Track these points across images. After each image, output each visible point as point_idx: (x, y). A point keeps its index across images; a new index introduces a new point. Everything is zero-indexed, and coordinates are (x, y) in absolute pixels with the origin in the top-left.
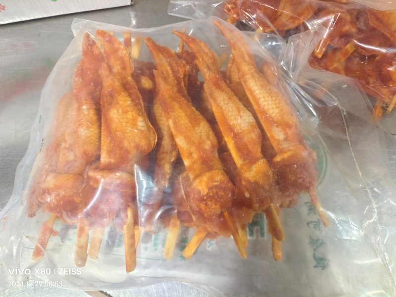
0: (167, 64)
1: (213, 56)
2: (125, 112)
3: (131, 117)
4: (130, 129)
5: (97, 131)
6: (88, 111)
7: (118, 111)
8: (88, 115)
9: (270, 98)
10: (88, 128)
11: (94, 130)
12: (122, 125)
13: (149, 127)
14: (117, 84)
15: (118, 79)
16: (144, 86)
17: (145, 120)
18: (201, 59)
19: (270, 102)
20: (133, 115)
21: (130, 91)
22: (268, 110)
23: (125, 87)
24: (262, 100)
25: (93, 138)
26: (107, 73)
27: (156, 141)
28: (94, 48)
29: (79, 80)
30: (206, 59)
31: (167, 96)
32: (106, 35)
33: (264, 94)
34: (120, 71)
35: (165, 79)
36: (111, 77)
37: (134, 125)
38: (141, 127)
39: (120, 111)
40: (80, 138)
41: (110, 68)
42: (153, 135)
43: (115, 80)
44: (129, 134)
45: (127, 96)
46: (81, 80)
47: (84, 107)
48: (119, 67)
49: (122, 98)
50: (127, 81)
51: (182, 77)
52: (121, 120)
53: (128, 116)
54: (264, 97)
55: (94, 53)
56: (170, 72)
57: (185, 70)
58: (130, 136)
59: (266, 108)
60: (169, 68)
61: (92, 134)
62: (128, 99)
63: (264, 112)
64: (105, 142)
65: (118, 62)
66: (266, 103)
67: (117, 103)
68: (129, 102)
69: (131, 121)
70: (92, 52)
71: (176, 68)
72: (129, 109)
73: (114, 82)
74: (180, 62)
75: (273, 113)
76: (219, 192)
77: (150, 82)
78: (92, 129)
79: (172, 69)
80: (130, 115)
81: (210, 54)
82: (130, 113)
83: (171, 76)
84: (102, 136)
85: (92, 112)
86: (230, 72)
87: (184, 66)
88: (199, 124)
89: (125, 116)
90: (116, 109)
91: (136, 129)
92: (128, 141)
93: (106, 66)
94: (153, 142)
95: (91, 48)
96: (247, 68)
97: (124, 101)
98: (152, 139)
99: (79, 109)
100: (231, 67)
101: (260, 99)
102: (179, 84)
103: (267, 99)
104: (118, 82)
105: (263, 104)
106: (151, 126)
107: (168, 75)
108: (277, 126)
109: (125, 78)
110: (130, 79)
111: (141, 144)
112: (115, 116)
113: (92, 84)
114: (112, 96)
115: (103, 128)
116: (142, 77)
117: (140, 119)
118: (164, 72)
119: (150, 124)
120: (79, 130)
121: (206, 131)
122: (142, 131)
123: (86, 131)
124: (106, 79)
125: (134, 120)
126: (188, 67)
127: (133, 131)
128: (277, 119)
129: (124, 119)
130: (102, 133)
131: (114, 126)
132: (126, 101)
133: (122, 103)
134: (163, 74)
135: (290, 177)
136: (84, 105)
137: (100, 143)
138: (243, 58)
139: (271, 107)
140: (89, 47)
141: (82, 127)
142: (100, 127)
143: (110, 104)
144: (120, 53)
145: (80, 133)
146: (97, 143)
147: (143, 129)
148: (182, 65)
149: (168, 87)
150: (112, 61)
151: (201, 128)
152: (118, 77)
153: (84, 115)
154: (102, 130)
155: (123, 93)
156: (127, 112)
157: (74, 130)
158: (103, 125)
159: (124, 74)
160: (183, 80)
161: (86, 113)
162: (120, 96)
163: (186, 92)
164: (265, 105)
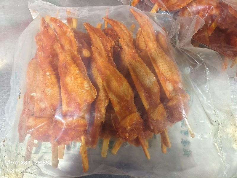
0: (100, 42)
1: (129, 34)
2: (76, 79)
3: (80, 81)
4: (80, 90)
5: (58, 90)
6: (50, 76)
7: (71, 78)
8: (51, 79)
9: (166, 65)
10: (52, 88)
11: (56, 89)
12: (74, 88)
13: (91, 86)
14: (69, 58)
15: (68, 54)
16: (85, 55)
17: (88, 82)
18: (122, 39)
19: (166, 68)
20: (81, 81)
21: (77, 62)
22: (164, 73)
23: (74, 59)
24: (161, 66)
25: (56, 95)
26: (61, 51)
27: (96, 95)
28: (49, 30)
29: (41, 54)
30: (126, 38)
31: (102, 67)
32: (57, 21)
33: (162, 63)
34: (69, 48)
35: (100, 54)
36: (64, 54)
37: (82, 87)
38: (87, 87)
39: (73, 78)
40: (47, 95)
41: (62, 47)
42: (94, 91)
43: (67, 55)
44: (80, 94)
45: (75, 67)
46: (43, 54)
47: (48, 74)
48: (68, 46)
49: (73, 69)
50: (74, 55)
51: (109, 49)
52: (74, 84)
53: (78, 81)
54: (162, 65)
55: (50, 34)
56: (102, 48)
57: (112, 45)
58: (80, 95)
59: (163, 72)
60: (101, 45)
61: (55, 92)
62: (77, 69)
63: (162, 74)
64: (64, 97)
65: (67, 42)
66: (163, 69)
67: (70, 73)
68: (78, 71)
69: (80, 85)
70: (48, 32)
71: (106, 44)
72: (78, 76)
73: (67, 57)
74: (107, 39)
75: (167, 75)
76: (136, 127)
77: (88, 52)
78: (54, 89)
79: (103, 45)
80: (79, 80)
81: (127, 34)
82: (79, 79)
83: (103, 50)
84: (62, 93)
85: (53, 77)
86: (138, 41)
87: (111, 42)
88: (123, 84)
89: (76, 81)
90: (70, 77)
91: (84, 90)
92: (79, 98)
93: (59, 45)
94: (94, 96)
95: (47, 30)
96: (152, 45)
97: (74, 70)
98: (93, 94)
99: (44, 75)
100: (139, 37)
101: (160, 66)
102: (108, 55)
103: (164, 66)
104: (69, 56)
105: (161, 69)
106: (92, 85)
107: (101, 50)
108: (169, 82)
109: (73, 53)
110: (76, 53)
111: (88, 99)
112: (69, 82)
113: (51, 56)
114: (66, 68)
115: (62, 88)
116: (83, 49)
117: (86, 82)
118: (99, 48)
119: (91, 83)
120: (46, 90)
121: (127, 88)
122: (87, 91)
123: (51, 91)
124: (61, 55)
125: (82, 83)
126: (113, 42)
127: (82, 91)
128: (170, 78)
129: (76, 84)
130: (62, 92)
131: (69, 88)
132: (76, 71)
133: (73, 72)
134: (98, 50)
135: (176, 115)
136: (47, 72)
137: (61, 98)
138: (149, 37)
139: (166, 71)
140: (46, 29)
141: (48, 88)
142: (59, 87)
143: (66, 73)
144: (68, 34)
145: (47, 92)
146: (59, 98)
147: (88, 89)
148: (110, 41)
149: (102, 60)
150: (63, 41)
151: (124, 87)
152: (69, 53)
153: (48, 79)
154: (61, 90)
155: (73, 65)
156: (77, 78)
157: (43, 90)
158: (61, 86)
159: (72, 49)
160: (110, 51)
161: (49, 78)
162: (72, 67)
163: (112, 60)
164: (162, 70)
